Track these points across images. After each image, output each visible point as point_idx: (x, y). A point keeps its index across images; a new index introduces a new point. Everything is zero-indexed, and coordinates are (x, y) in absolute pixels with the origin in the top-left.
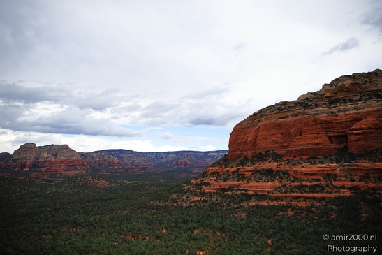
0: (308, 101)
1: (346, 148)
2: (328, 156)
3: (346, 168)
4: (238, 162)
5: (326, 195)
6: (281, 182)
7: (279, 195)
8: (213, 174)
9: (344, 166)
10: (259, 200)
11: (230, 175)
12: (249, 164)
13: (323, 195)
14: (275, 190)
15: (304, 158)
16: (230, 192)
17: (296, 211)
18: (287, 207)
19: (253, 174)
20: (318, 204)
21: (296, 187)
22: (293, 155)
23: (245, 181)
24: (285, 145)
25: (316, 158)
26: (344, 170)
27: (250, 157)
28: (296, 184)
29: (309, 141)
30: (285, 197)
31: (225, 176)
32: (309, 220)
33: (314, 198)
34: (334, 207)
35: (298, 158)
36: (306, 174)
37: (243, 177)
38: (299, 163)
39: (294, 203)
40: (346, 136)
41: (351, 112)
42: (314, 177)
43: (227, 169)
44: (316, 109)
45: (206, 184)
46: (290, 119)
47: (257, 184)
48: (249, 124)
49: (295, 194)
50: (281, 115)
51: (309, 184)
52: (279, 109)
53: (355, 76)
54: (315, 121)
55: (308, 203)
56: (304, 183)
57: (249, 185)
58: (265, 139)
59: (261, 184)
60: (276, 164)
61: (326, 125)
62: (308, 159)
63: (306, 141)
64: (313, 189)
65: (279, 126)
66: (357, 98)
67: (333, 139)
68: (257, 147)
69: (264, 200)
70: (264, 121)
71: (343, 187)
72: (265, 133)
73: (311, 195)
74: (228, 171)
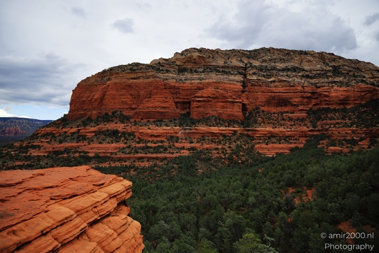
0: (159, 65)
1: (189, 114)
2: (173, 120)
3: (187, 131)
4: (79, 122)
5: (168, 155)
6: (126, 143)
7: (123, 155)
8: (45, 135)
9: (185, 129)
10: (100, 162)
11: (68, 136)
12: (92, 124)
13: (165, 155)
14: (119, 151)
15: (151, 120)
16: (66, 155)
17: (139, 171)
18: (130, 167)
19: (96, 135)
20: (161, 164)
21: (140, 148)
22: (140, 117)
23: (86, 143)
24: (133, 106)
25: (162, 121)
26: (185, 133)
27: (94, 117)
28: (141, 145)
29: (157, 104)
30: (129, 158)
31: (61, 138)
32: (151, 178)
33: (157, 158)
34: (175, 166)
35: (145, 121)
36: (152, 136)
37: (84, 138)
38: (146, 125)
39: (137, 164)
40: (189, 103)
41: (196, 81)
42: (159, 139)
43: (64, 130)
44: (167, 74)
45: (34, 147)
46: (141, 80)
47: (100, 145)
48: (96, 81)
49: (139, 155)
50: (133, 76)
51: (153, 145)
52: (131, 69)
53: (201, 50)
54: (165, 85)
55: (151, 163)
56: (149, 145)
57: (90, 146)
58: (114, 99)
59: (104, 145)
60: (123, 125)
61: (174, 90)
62: (155, 122)
63: (156, 103)
64: (157, 150)
65: (130, 86)
66: (201, 70)
67: (178, 105)
68: (103, 107)
69: (105, 161)
70: (114, 80)
71: (183, 148)
72: (114, 92)
73: (154, 155)
74: (65, 132)
